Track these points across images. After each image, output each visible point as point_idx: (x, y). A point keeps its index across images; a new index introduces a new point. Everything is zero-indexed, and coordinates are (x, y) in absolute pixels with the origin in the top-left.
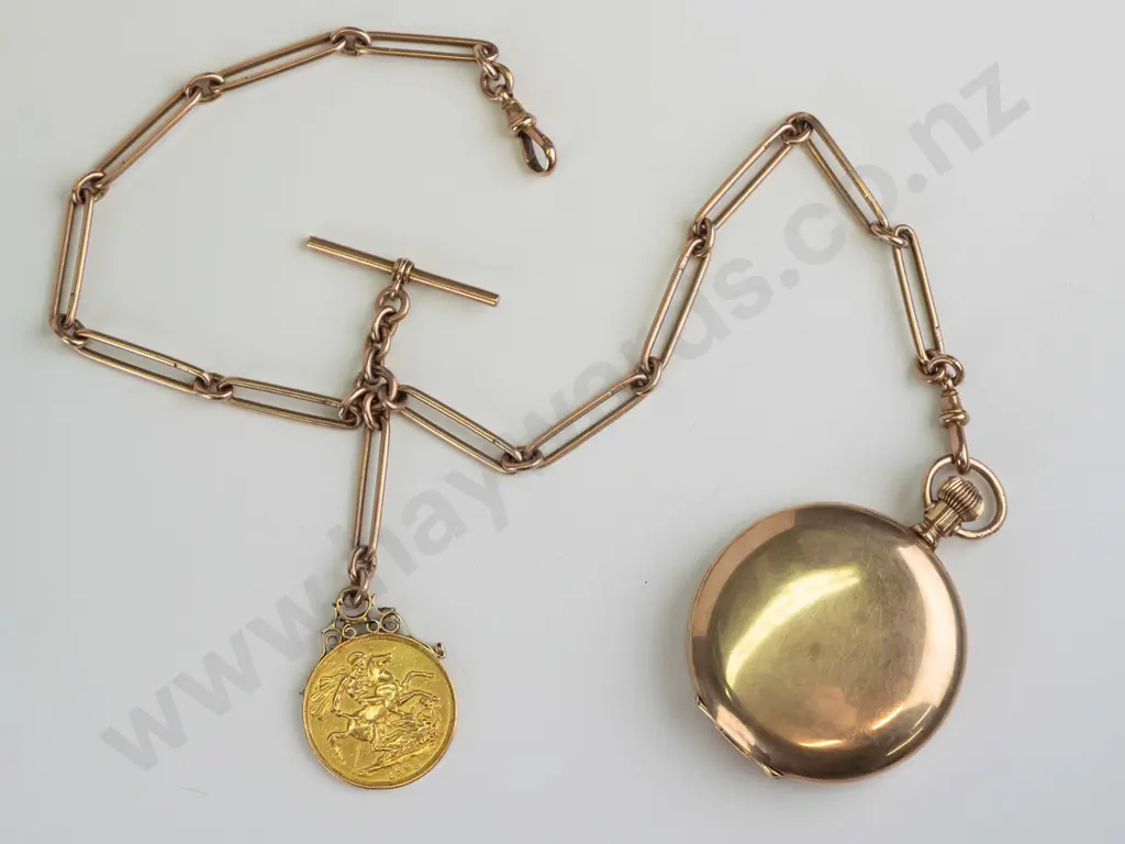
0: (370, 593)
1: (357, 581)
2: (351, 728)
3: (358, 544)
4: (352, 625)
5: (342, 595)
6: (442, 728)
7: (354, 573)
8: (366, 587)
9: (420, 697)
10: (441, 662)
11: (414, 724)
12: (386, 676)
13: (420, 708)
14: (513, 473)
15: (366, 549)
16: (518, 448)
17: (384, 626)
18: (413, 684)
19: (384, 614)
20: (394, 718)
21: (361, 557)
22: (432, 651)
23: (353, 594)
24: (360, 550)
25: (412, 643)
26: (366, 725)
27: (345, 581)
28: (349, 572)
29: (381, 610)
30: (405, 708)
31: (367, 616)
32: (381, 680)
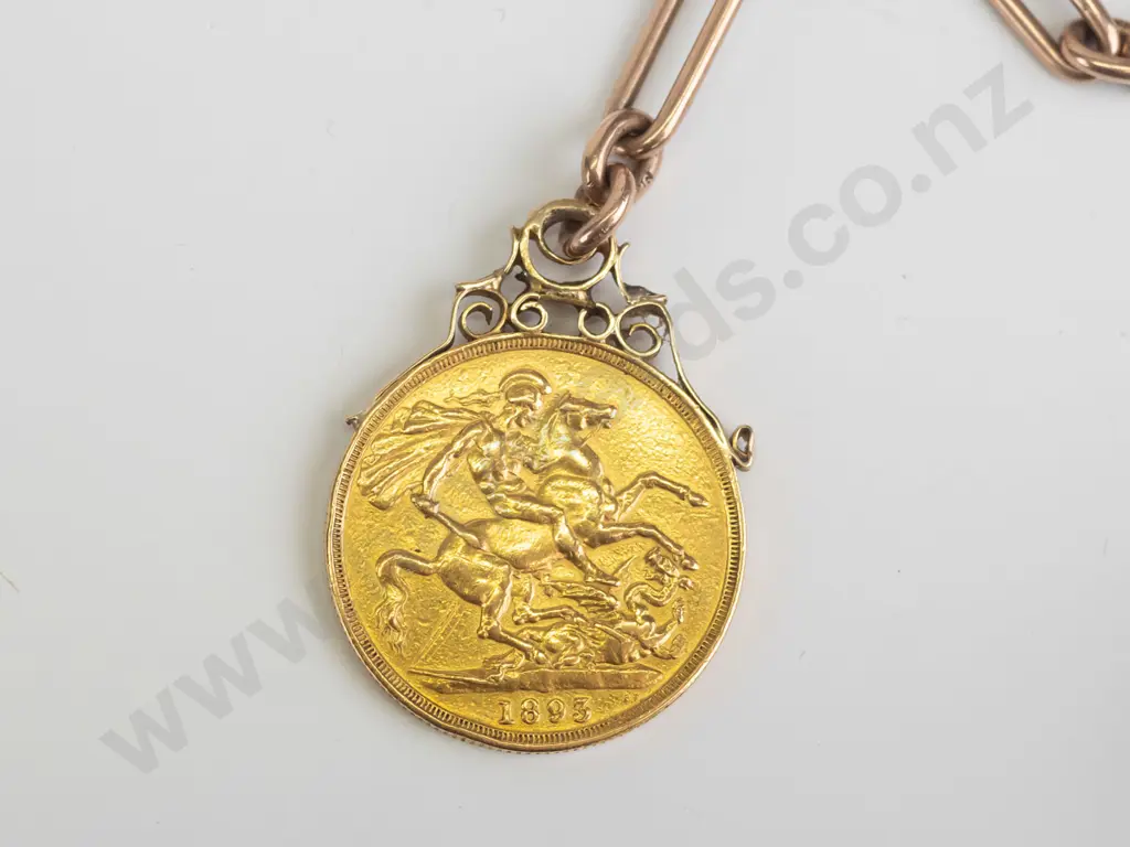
0: (617, 237)
1: (598, 192)
2: (449, 556)
3: (629, 105)
4: (547, 302)
5: (547, 214)
6: (678, 642)
7: (599, 173)
8: (617, 215)
9: (650, 544)
10: (734, 474)
11: (612, 607)
12: (582, 461)
13: (638, 573)
14: (1082, 77)
15: (645, 125)
16: (1119, 23)
17: (625, 332)
18: (644, 505)
19: (636, 302)
20: (566, 572)
21: (624, 139)
22: (724, 446)
23: (570, 222)
24: (625, 125)
25: (681, 400)
26: (486, 564)
27: (565, 183)
28: (587, 162)
29: (632, 290)
30: (603, 558)
31: (588, 291)
32: (567, 463)
